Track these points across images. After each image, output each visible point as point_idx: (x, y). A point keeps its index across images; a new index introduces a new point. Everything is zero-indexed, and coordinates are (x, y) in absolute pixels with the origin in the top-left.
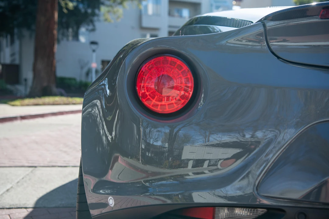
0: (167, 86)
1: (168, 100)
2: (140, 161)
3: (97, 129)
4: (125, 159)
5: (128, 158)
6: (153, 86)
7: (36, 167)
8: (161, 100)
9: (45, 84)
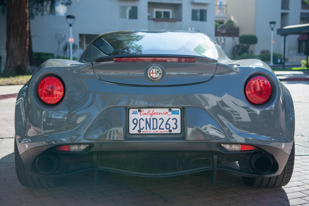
2: (42, 129)
3: (19, 113)
4: (34, 127)
5: (35, 127)
6: (49, 89)
7: (3, 138)
8: (53, 97)
9: (19, 63)
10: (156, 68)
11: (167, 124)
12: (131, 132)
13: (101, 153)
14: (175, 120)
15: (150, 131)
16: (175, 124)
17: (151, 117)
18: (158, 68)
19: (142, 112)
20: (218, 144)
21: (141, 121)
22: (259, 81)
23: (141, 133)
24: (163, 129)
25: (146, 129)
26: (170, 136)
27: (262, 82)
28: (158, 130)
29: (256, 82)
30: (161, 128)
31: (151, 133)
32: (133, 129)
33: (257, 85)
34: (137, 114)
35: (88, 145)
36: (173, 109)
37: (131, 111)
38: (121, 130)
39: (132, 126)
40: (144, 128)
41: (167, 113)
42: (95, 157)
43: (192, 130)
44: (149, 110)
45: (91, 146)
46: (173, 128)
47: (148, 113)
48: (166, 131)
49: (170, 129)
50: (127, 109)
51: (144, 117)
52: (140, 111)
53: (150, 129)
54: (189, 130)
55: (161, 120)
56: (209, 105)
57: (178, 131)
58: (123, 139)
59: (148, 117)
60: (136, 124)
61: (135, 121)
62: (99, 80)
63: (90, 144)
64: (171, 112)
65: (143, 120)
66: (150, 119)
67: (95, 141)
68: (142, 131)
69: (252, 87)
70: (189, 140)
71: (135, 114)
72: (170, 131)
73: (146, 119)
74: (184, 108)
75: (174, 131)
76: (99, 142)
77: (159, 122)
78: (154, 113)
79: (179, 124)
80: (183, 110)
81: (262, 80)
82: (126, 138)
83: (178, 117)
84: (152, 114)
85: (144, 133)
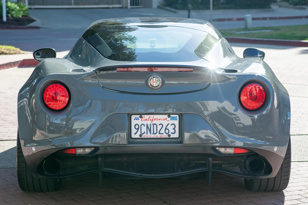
0: (59, 95)
1: (60, 101)
2: (47, 132)
6: (53, 95)
10: (156, 77)
11: (166, 129)
12: (133, 136)
13: (105, 155)
14: (173, 126)
15: (151, 135)
16: (174, 129)
17: (151, 122)
18: (158, 78)
19: (143, 118)
20: (212, 147)
21: (143, 126)
22: (255, 87)
23: (143, 137)
24: (163, 134)
25: (147, 134)
26: (169, 140)
27: (258, 87)
28: (158, 134)
29: (252, 88)
30: (160, 133)
31: (151, 137)
32: (135, 134)
33: (253, 91)
34: (138, 120)
35: (93, 148)
36: (171, 116)
37: (133, 117)
38: (124, 135)
39: (134, 131)
40: (144, 132)
41: (166, 119)
42: (100, 159)
43: (190, 134)
44: (150, 117)
45: (97, 149)
46: (172, 133)
47: (148, 119)
48: (165, 136)
49: (169, 134)
50: (130, 116)
51: (145, 123)
52: (141, 117)
53: (151, 134)
54: (187, 135)
55: (161, 126)
56: (208, 111)
57: (176, 135)
58: (126, 143)
59: (149, 123)
60: (138, 129)
61: (137, 127)
62: (102, 88)
63: (95, 147)
64: (170, 118)
65: (144, 126)
66: (150, 124)
67: (100, 145)
68: (143, 135)
69: (248, 92)
70: (187, 144)
71: (136, 120)
72: (169, 135)
73: (147, 124)
74: (181, 114)
75: (172, 136)
76: (104, 146)
77: (159, 127)
78: (154, 119)
79: (177, 129)
80: (181, 116)
81: (258, 86)
82: (129, 143)
83: (177, 123)
84: (152, 120)
85: (145, 137)
